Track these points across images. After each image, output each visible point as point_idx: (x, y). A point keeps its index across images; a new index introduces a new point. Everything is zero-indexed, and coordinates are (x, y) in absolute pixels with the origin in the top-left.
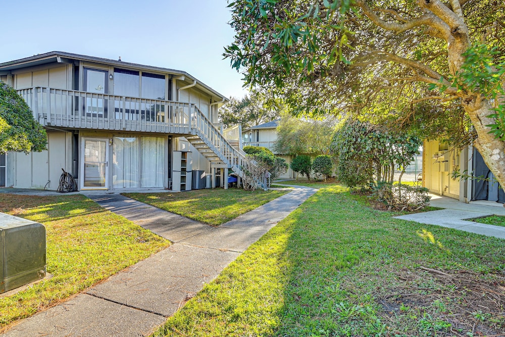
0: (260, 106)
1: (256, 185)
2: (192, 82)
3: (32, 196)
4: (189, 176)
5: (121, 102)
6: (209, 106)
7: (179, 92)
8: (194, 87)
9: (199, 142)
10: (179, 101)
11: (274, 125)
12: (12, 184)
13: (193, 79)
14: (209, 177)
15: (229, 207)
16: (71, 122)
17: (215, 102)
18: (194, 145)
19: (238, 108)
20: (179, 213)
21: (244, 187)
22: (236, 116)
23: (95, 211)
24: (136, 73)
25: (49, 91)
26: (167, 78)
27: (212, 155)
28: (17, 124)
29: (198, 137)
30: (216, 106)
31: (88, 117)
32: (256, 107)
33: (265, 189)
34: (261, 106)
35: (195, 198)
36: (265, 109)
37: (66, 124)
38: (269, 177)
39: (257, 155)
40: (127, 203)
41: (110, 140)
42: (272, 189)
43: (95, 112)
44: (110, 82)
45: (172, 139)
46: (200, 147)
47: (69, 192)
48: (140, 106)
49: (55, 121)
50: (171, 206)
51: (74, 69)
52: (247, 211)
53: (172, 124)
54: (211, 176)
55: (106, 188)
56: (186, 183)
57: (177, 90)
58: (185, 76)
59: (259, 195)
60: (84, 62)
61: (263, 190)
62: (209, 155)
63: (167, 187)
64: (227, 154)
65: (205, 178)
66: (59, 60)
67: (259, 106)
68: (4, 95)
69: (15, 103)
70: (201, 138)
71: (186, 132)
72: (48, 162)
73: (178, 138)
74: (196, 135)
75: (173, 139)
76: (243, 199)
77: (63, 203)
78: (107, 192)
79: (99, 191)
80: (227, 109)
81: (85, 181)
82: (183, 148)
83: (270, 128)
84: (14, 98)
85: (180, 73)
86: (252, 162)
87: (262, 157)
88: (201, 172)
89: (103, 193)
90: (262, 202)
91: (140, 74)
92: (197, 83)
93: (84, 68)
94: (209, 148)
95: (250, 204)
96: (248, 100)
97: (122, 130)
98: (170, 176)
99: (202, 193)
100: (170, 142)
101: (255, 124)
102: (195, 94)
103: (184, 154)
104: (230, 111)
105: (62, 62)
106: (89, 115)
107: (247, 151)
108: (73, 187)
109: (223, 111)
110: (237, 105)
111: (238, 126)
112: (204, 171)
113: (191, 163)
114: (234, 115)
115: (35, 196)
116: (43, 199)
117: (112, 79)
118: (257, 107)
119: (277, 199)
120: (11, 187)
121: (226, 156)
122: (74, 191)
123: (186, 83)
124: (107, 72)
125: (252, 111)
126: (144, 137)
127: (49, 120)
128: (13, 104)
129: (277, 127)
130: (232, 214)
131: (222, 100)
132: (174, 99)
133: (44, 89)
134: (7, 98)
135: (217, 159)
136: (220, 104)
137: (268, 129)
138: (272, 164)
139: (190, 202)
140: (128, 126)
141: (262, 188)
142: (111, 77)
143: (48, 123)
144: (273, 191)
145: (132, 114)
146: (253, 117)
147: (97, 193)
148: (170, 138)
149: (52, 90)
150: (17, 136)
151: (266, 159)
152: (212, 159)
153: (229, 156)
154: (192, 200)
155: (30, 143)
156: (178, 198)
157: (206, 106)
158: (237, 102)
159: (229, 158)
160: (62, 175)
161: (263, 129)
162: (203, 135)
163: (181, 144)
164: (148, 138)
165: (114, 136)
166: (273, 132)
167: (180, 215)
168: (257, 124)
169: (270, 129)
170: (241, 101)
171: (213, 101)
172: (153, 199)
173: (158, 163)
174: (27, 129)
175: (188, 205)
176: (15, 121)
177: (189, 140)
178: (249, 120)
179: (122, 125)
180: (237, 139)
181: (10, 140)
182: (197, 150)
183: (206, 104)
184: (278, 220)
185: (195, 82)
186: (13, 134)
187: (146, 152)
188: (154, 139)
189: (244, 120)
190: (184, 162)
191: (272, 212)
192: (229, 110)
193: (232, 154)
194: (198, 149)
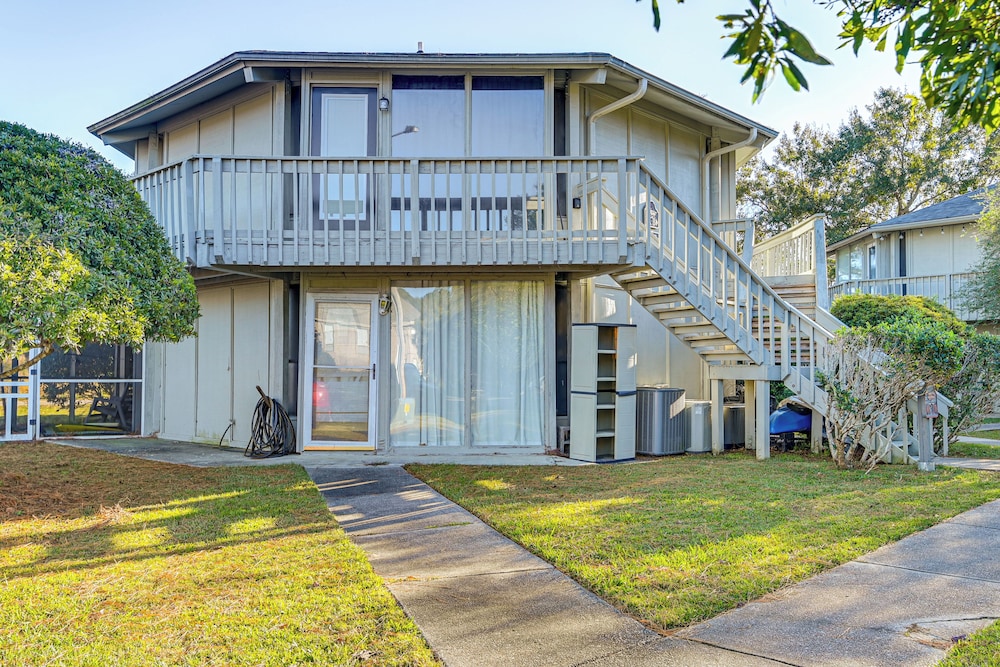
0: (914, 145)
1: (885, 447)
2: (634, 86)
3: (176, 466)
4: (625, 409)
5: (407, 177)
6: (700, 162)
7: (592, 125)
8: (643, 102)
9: (660, 290)
10: (593, 154)
11: (971, 208)
12: (157, 430)
13: (637, 76)
14: (699, 412)
15: (750, 539)
16: (272, 250)
17: (723, 144)
18: (643, 299)
19: (824, 162)
20: (550, 553)
21: (834, 453)
22: (820, 190)
23: (300, 527)
24: (454, 82)
25: (219, 166)
26: (550, 85)
27: (712, 334)
28: (110, 265)
29: (650, 273)
30: (728, 159)
31: (317, 232)
32: (894, 152)
33: (924, 466)
34: (918, 145)
35: (633, 494)
36: (935, 155)
37: (261, 257)
38: (946, 414)
39: (883, 327)
40: (404, 501)
41: (381, 297)
42: (956, 463)
43: (336, 217)
44: (381, 119)
45: (568, 287)
46: (664, 306)
47: (275, 454)
48: (466, 185)
49: (234, 252)
50: (534, 523)
51: (290, 97)
52: (821, 567)
53: (563, 233)
54: (708, 409)
55: (370, 444)
56: (616, 434)
57: (586, 120)
58: (607, 67)
59: (890, 492)
60: (313, 70)
61: (916, 468)
62: (694, 334)
63: (554, 447)
64: (766, 329)
65: (685, 415)
66: (249, 76)
67: (909, 146)
68: (88, 187)
69: (114, 208)
70: (664, 275)
71: (612, 259)
72: (231, 368)
73: (590, 280)
74: (647, 266)
75: (573, 285)
76: (819, 505)
77: (235, 493)
78: (372, 458)
79: (351, 454)
80: (786, 169)
81: (314, 426)
82: (608, 314)
83: (949, 222)
84: (112, 194)
85: (590, 60)
86: (863, 356)
87: (903, 338)
88: (671, 395)
89: (358, 462)
90: (900, 524)
91: (468, 83)
92: (649, 85)
93: (314, 89)
94: (694, 309)
95: (839, 535)
96: (862, 128)
97: (409, 263)
98: (563, 408)
99: (666, 473)
100: (561, 295)
101: (893, 213)
102: (651, 125)
103: (607, 332)
104: (796, 174)
105: (258, 80)
106: (334, 225)
107: (848, 315)
108: (285, 443)
109: (771, 178)
110: (820, 151)
111: (810, 225)
112: (681, 392)
113: (632, 363)
114: (809, 188)
115: (185, 467)
116: (197, 476)
117: (388, 110)
118: (901, 149)
119: (973, 516)
120: (153, 437)
121: (761, 335)
122: (287, 453)
123: (612, 90)
124: (373, 90)
125: (879, 166)
126: (480, 285)
127: (218, 250)
128: (106, 210)
129: (982, 217)
130: (750, 578)
131: (748, 136)
132: (575, 149)
133: (208, 163)
134: (93, 195)
135: (728, 347)
136: (742, 152)
137: (942, 227)
138: (952, 364)
139: (609, 509)
140: (426, 251)
141: (914, 459)
142: (383, 104)
143: (218, 258)
144: (959, 471)
145: (436, 212)
146: (884, 186)
147: (342, 461)
148: (562, 280)
149: (227, 163)
150: (106, 299)
151: (921, 343)
152: (710, 348)
153: (771, 335)
154: (622, 501)
155: (142, 319)
156: (575, 490)
157: (692, 165)
158: (820, 140)
159: (772, 342)
160: (258, 407)
161: (921, 229)
162: (671, 266)
163: (602, 300)
164: (495, 284)
165: (392, 283)
166: (963, 233)
167: (551, 561)
168: (902, 211)
169: (954, 225)
170: (835, 135)
171: (715, 142)
172: (490, 492)
173: (523, 370)
174: (138, 277)
175: (598, 521)
176: (106, 258)
177: (625, 284)
178: (870, 200)
179: (408, 250)
180: (810, 272)
181: (85, 312)
182: (652, 317)
183: (692, 157)
184: (958, 626)
185: (644, 84)
186: (94, 297)
187: (487, 329)
188: (511, 287)
189: (848, 203)
190: (606, 362)
191: (940, 581)
192: (793, 173)
193: (784, 326)
194: (657, 313)
